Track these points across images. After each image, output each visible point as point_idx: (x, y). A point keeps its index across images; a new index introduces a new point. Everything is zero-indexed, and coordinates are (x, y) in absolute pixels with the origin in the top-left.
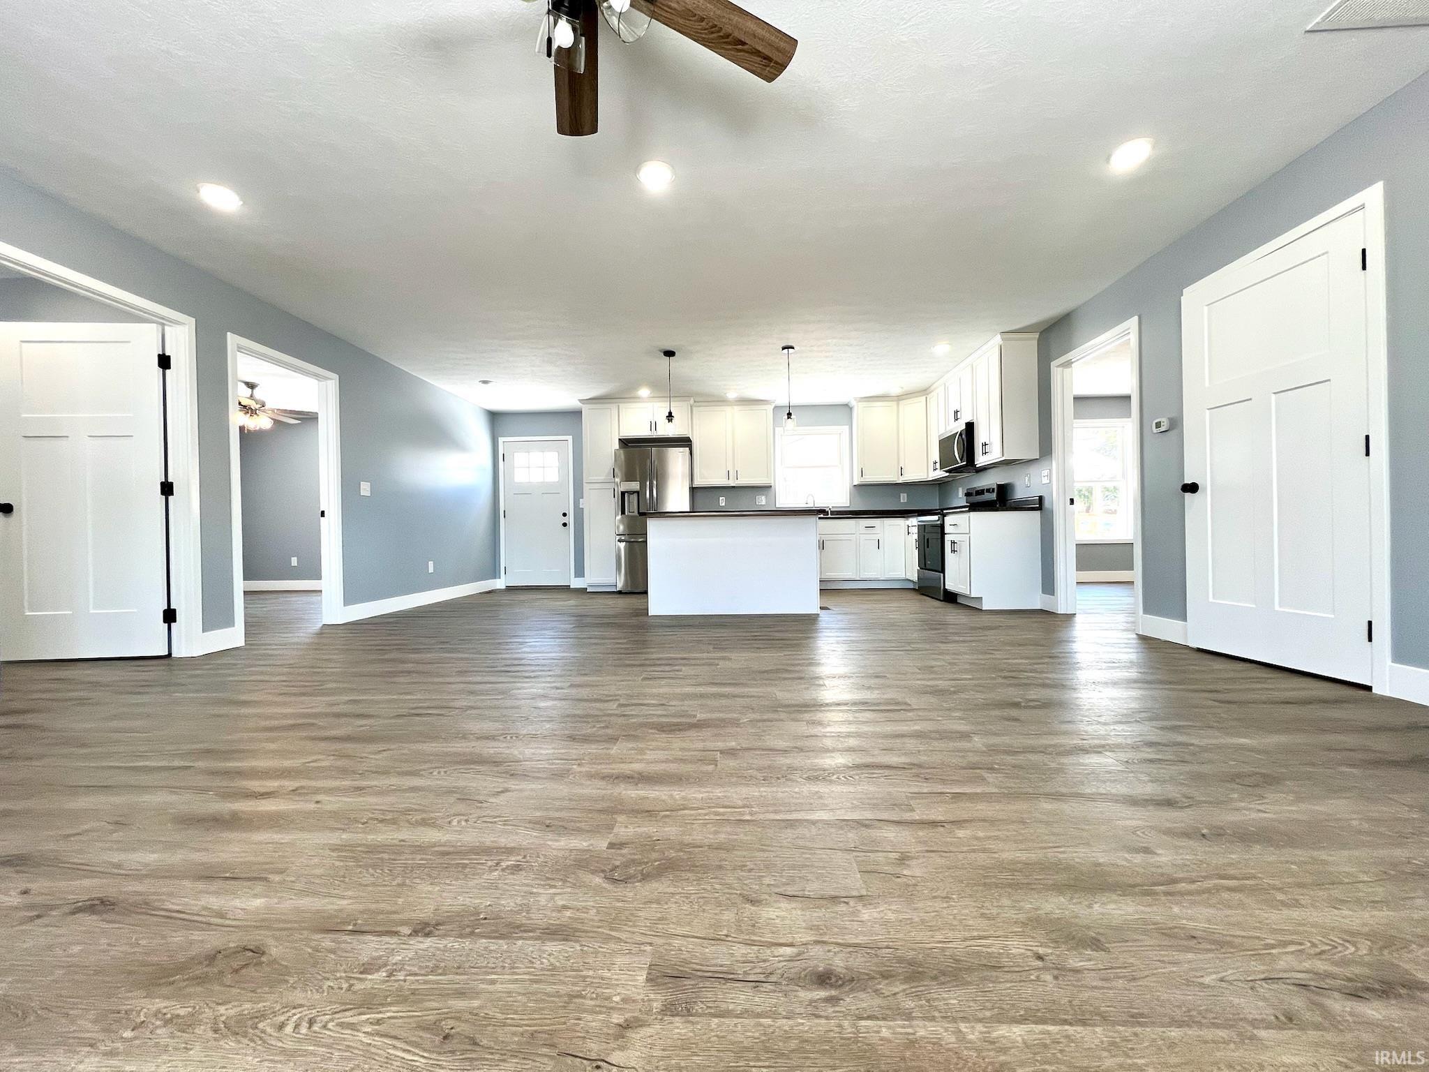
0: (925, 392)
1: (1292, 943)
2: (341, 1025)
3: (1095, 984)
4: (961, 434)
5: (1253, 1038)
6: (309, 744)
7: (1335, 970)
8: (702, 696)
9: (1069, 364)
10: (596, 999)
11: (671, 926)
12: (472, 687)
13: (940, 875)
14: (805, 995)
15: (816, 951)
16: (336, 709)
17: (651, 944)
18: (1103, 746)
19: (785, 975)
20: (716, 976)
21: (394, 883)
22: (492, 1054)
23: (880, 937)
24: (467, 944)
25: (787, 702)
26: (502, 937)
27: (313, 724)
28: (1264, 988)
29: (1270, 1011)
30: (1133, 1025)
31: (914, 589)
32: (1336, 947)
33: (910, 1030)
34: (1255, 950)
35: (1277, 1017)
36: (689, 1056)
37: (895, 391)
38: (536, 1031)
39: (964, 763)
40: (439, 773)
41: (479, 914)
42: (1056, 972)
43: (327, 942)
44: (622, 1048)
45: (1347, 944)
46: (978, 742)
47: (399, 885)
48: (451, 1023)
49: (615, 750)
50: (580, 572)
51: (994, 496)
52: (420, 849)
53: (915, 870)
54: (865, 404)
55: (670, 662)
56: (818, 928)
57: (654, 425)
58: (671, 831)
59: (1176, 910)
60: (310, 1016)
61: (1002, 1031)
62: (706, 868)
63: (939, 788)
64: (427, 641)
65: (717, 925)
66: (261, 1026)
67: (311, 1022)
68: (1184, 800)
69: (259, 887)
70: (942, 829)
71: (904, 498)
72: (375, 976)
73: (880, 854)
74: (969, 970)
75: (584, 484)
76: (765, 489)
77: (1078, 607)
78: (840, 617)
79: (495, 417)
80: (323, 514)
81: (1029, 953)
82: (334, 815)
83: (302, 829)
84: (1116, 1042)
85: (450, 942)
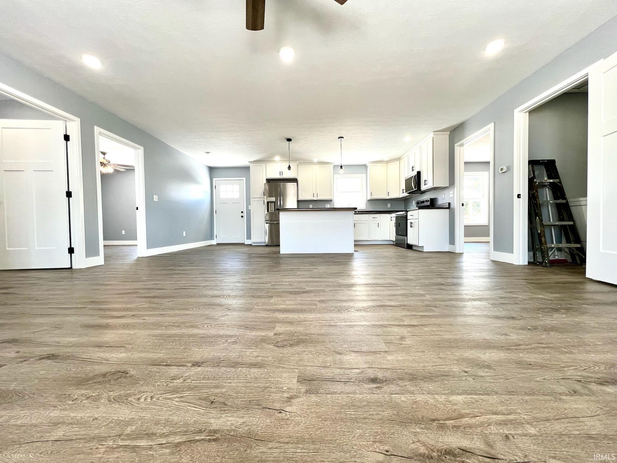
0: (399, 159)
1: (572, 366)
2: (165, 398)
3: (490, 381)
4: (415, 177)
5: (560, 399)
6: (138, 299)
7: (592, 375)
8: (307, 282)
9: (462, 145)
10: (276, 388)
11: (305, 362)
12: (207, 279)
13: (419, 344)
14: (366, 386)
15: (370, 371)
16: (147, 287)
17: (297, 369)
18: (482, 299)
19: (357, 379)
20: (328, 380)
21: (182, 348)
22: (233, 408)
23: (396, 365)
24: (217, 369)
25: (344, 284)
26: (232, 367)
27: (138, 292)
28: (562, 382)
29: (566, 390)
30: (509, 395)
31: (393, 245)
32: (591, 367)
33: (414, 398)
34: (558, 368)
35: (569, 392)
36: (319, 408)
37: (386, 159)
38: (251, 400)
39: (424, 304)
40: (196, 309)
41: (221, 359)
42: (473, 377)
43: (155, 369)
44: (290, 406)
45: (595, 366)
46: (428, 297)
47: (184, 349)
48: (214, 397)
49: (272, 301)
50: (249, 237)
51: (429, 203)
52: (192, 336)
53: (408, 342)
54: (373, 165)
55: (292, 270)
56: (369, 363)
57: (281, 173)
58: (300, 329)
59: (521, 355)
60: (152, 395)
61: (454, 398)
62: (318, 342)
63: (414, 313)
64: (184, 263)
65: (325, 362)
66: (129, 399)
67: (152, 398)
68: (519, 317)
69: (123, 350)
70: (417, 328)
71: (389, 205)
72: (178, 381)
73: (392, 336)
74: (437, 377)
75: (251, 199)
76: (330, 201)
77: (464, 251)
78: (363, 254)
79: (211, 169)
80: (137, 209)
81: (461, 370)
82: (153, 324)
83: (139, 329)
84: (503, 401)
85: (209, 369)
